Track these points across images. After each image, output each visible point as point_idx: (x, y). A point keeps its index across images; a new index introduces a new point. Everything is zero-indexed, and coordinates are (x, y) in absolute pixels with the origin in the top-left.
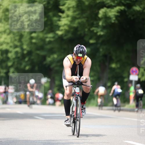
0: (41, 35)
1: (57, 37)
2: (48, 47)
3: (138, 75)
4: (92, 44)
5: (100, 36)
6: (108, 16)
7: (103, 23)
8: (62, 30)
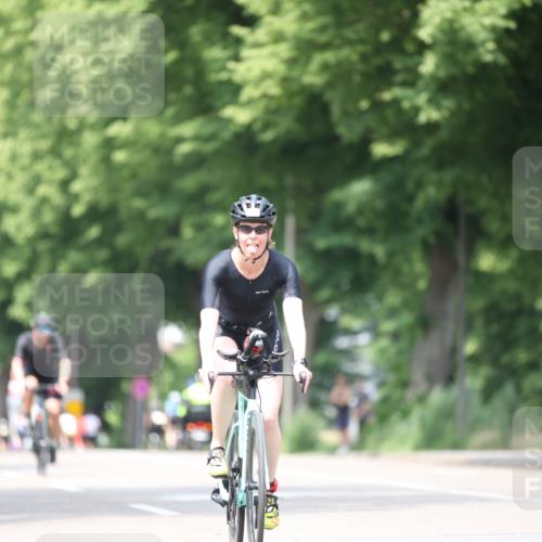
0: (153, 129)
1: (226, 135)
2: (189, 183)
5: (432, 127)
6: (462, 35)
7: (437, 67)
8: (250, 102)
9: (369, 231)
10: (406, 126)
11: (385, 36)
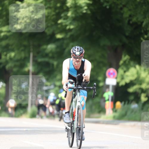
3: (116, 78)
4: (59, 40)
5: (70, 30)
6: (78, 4)
7: (72, 14)
9: (53, 58)
10: (63, 30)
11: (58, 5)
